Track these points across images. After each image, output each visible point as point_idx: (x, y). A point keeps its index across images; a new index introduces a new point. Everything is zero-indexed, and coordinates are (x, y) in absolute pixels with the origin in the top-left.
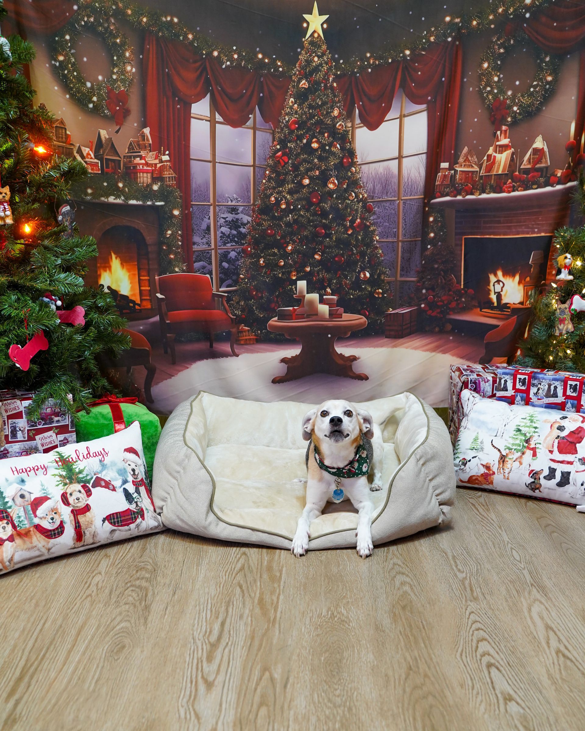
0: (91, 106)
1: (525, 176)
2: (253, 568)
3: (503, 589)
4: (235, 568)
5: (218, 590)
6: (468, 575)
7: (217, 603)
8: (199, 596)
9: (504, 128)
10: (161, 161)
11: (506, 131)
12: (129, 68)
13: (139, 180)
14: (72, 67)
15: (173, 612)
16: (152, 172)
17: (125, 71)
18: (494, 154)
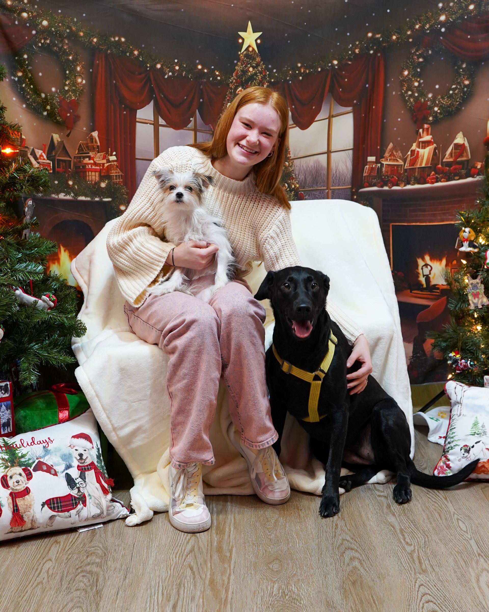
0: (45, 113)
1: (448, 168)
2: (204, 550)
3: (451, 560)
4: (185, 550)
5: (169, 573)
6: (416, 548)
7: (169, 585)
8: (150, 579)
9: (426, 126)
10: (108, 161)
11: (428, 129)
12: (79, 80)
13: (88, 178)
14: (29, 81)
15: (125, 596)
16: (100, 171)
17: (76, 82)
18: (418, 149)
